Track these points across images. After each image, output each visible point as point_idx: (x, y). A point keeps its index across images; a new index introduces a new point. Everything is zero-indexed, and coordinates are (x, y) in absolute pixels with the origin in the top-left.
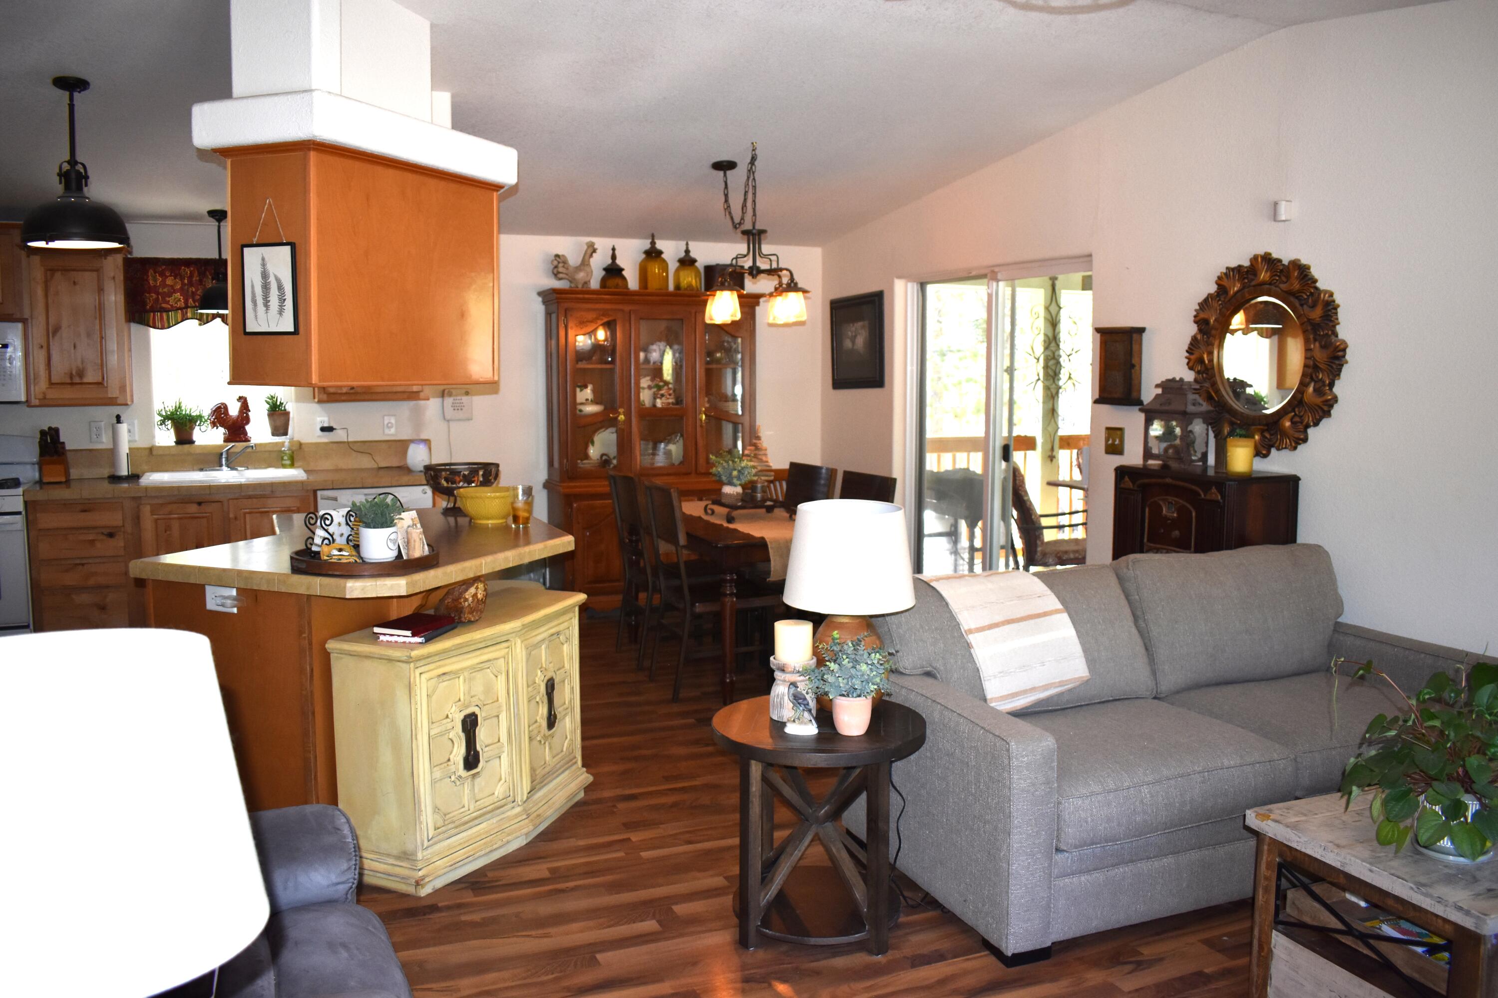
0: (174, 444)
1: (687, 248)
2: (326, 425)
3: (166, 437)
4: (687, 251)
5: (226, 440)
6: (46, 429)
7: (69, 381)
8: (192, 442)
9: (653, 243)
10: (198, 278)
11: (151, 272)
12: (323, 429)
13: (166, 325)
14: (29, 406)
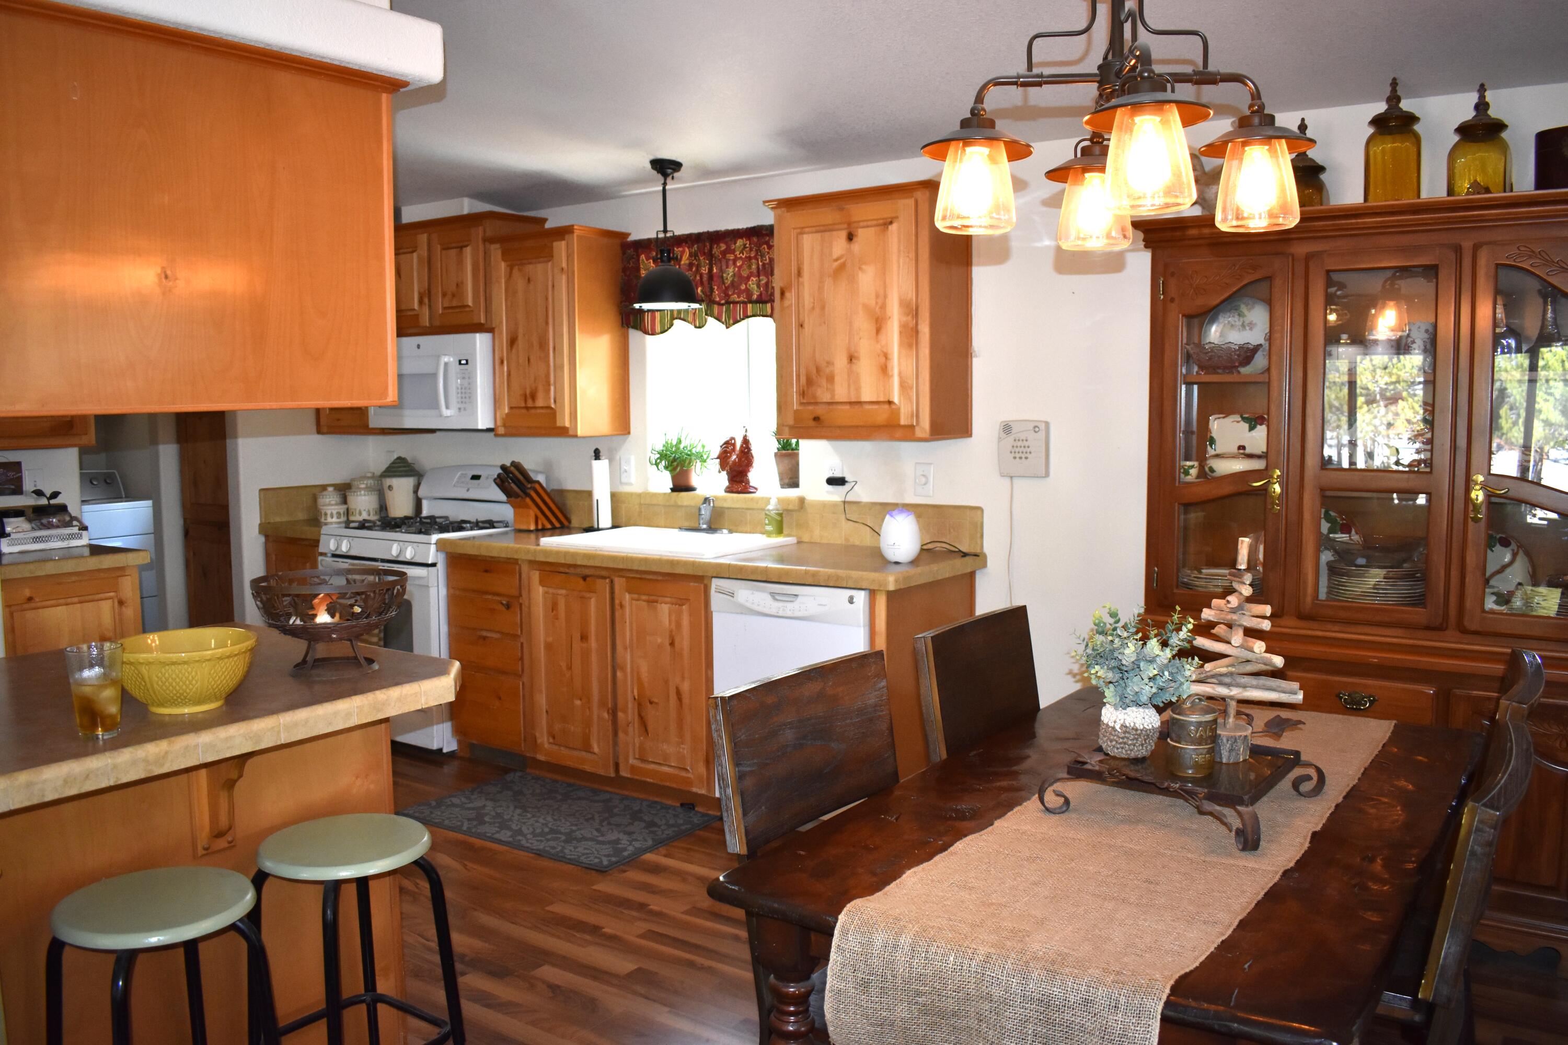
0: (670, 491)
1: (1482, 97)
2: (838, 474)
3: (662, 482)
4: (1482, 106)
5: (729, 490)
6: (508, 464)
7: (523, 405)
8: (690, 489)
9: (1393, 99)
10: (687, 262)
11: (643, 257)
12: (832, 481)
13: (658, 329)
14: (497, 435)
